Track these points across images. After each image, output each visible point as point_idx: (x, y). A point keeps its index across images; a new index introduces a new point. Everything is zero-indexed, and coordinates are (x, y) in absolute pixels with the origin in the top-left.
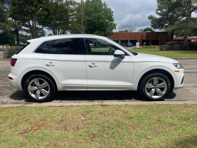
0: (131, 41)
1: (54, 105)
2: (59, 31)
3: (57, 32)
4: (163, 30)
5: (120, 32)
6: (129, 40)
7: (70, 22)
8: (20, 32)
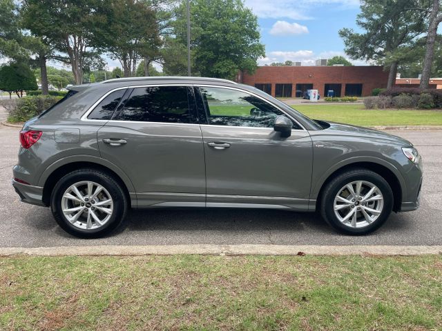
0: (299, 86)
1: (105, 252)
2: (135, 62)
3: (132, 63)
4: (372, 62)
5: (274, 64)
6: (294, 83)
7: (159, 40)
8: (49, 63)
